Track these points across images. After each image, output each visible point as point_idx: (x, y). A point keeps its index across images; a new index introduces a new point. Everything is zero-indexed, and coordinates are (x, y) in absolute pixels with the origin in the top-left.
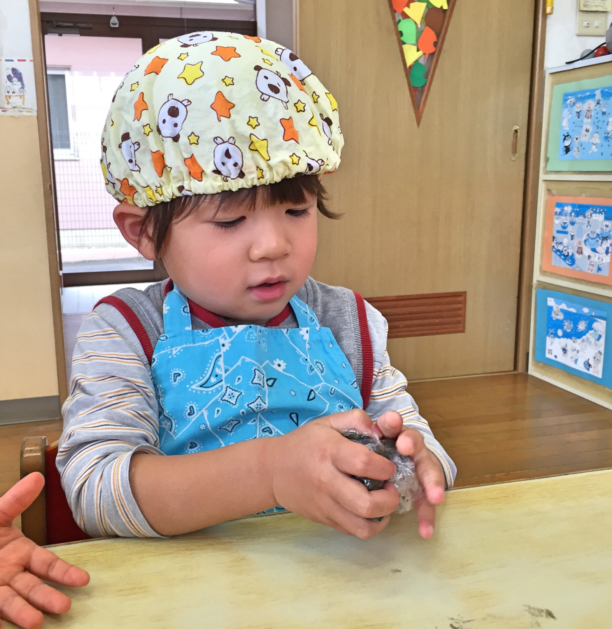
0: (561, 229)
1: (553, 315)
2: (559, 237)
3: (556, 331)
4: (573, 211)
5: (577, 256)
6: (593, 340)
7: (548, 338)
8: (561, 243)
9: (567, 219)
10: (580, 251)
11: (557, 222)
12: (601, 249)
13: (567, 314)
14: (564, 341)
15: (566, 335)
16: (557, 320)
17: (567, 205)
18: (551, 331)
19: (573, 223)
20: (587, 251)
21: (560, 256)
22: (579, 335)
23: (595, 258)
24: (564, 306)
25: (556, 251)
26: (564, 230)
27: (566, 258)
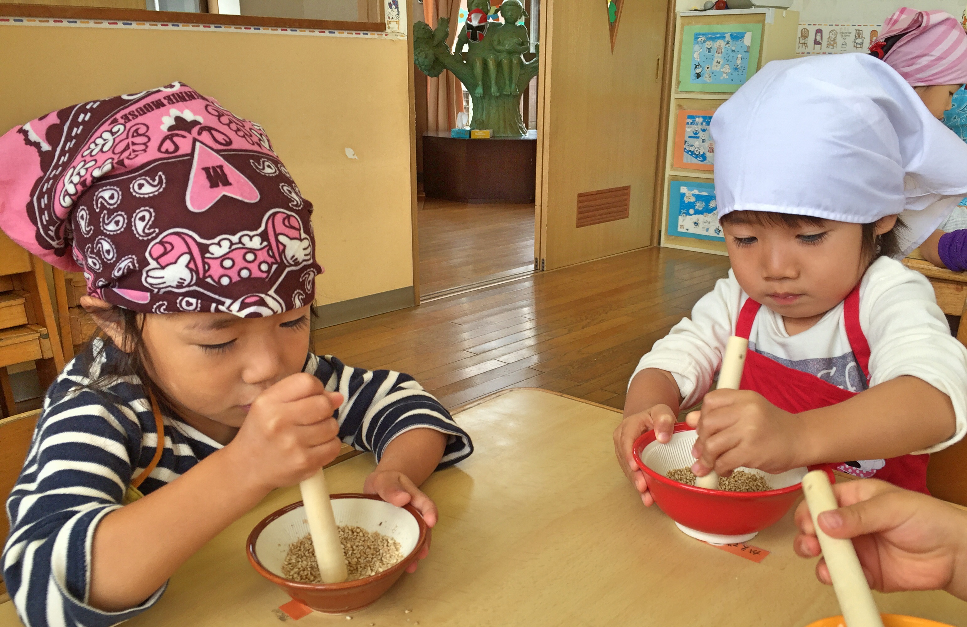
0: (693, 135)
1: (685, 199)
2: (691, 141)
3: (688, 211)
4: (703, 121)
5: (708, 154)
7: (680, 217)
8: (692, 146)
11: (689, 130)
13: (699, 197)
14: (695, 218)
16: (689, 203)
18: (683, 211)
19: (704, 130)
21: (692, 155)
22: (710, 211)
24: (696, 192)
25: (688, 152)
26: (695, 136)
27: (697, 156)
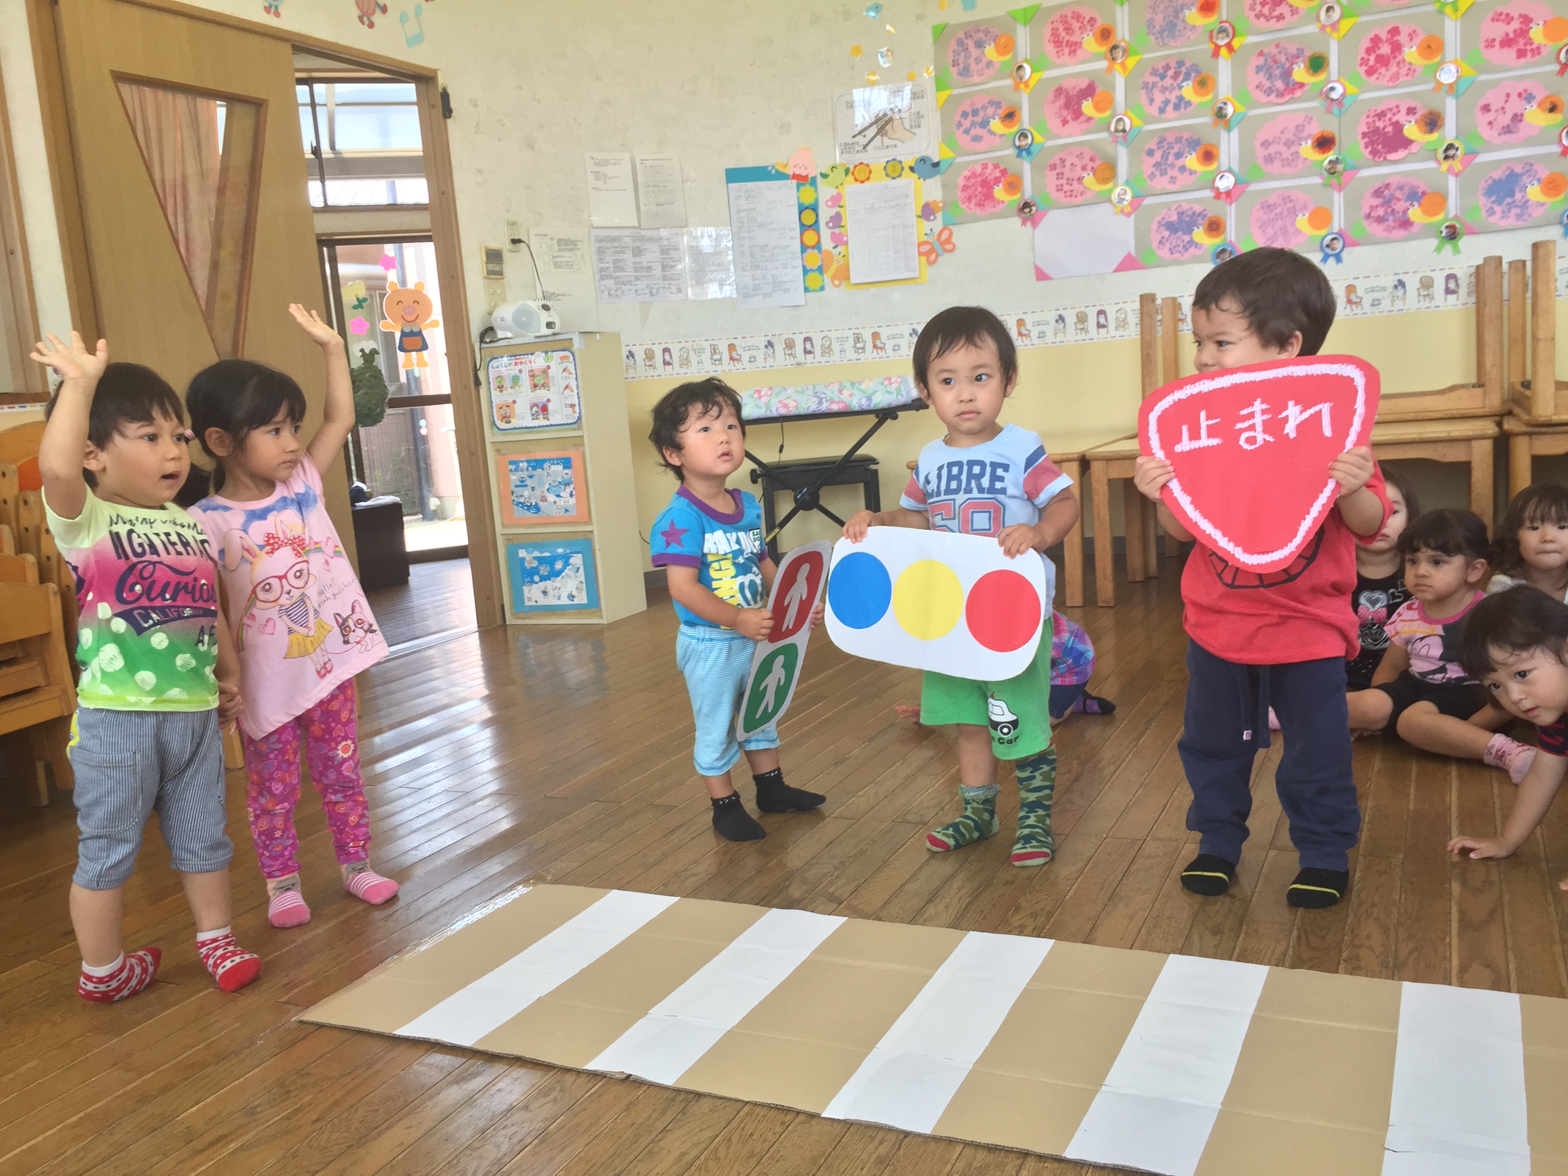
0: (519, 484)
1: (526, 564)
2: (518, 491)
3: (532, 578)
4: (529, 466)
5: (541, 504)
6: (572, 574)
7: (525, 588)
8: (521, 496)
9: (525, 474)
10: (544, 499)
11: (514, 478)
12: (565, 494)
13: (541, 560)
14: (542, 585)
15: (543, 578)
16: (532, 568)
17: (522, 462)
18: (527, 580)
19: (531, 477)
20: (551, 498)
21: (522, 507)
22: (558, 574)
23: (561, 502)
24: (537, 554)
25: (518, 504)
26: (522, 484)
27: (529, 507)
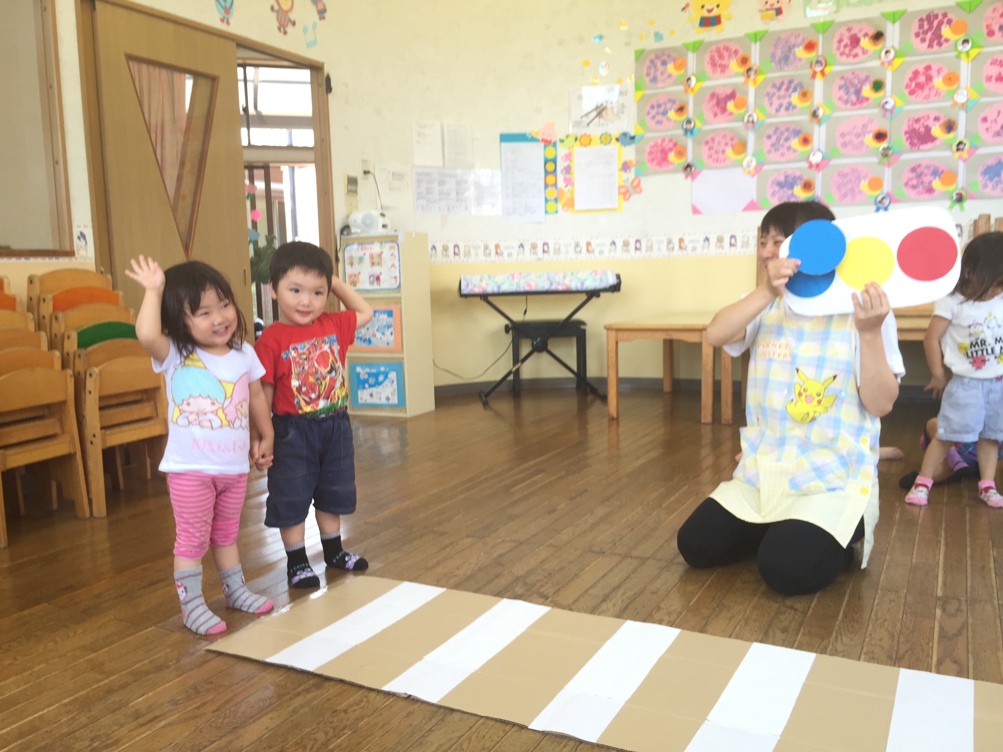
1: (361, 376)
3: (364, 385)
5: (373, 339)
6: (389, 384)
7: (359, 391)
10: (374, 335)
12: (388, 333)
13: (370, 375)
14: (370, 390)
15: (370, 386)
16: (364, 379)
18: (360, 386)
20: (379, 335)
22: (380, 384)
23: (385, 338)
24: (368, 370)
27: (365, 340)
